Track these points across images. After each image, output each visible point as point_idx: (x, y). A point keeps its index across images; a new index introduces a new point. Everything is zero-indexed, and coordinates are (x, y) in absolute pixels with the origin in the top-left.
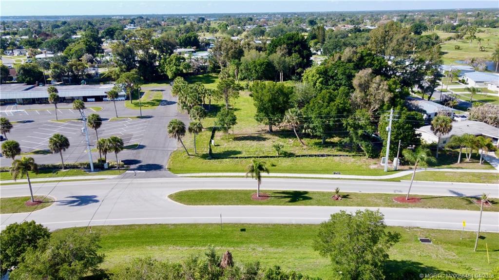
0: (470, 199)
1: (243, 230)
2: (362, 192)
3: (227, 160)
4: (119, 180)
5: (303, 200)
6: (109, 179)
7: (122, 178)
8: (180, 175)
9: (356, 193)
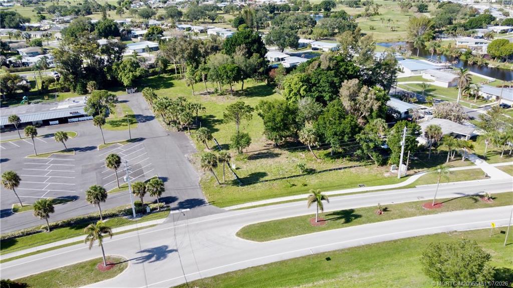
0: (475, 197)
1: (328, 259)
2: (395, 203)
3: (259, 184)
4: (172, 224)
5: (355, 219)
6: (161, 224)
7: (174, 221)
8: (227, 209)
9: (391, 205)
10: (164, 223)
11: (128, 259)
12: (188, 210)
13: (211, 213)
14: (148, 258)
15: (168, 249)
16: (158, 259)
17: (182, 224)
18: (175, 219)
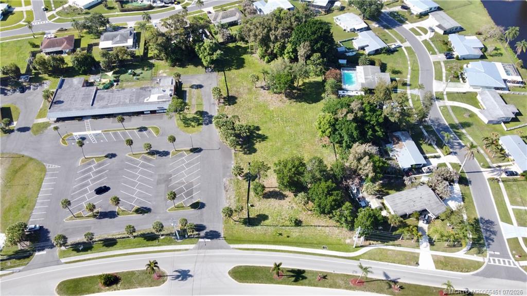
2: (336, 272)
4: (197, 251)
5: (302, 280)
6: (191, 250)
7: (198, 249)
8: (232, 246)
9: (331, 273)
10: (194, 249)
11: (168, 275)
12: (209, 240)
13: (222, 248)
14: (178, 277)
15: (189, 274)
16: (182, 280)
17: (202, 252)
18: (199, 248)
